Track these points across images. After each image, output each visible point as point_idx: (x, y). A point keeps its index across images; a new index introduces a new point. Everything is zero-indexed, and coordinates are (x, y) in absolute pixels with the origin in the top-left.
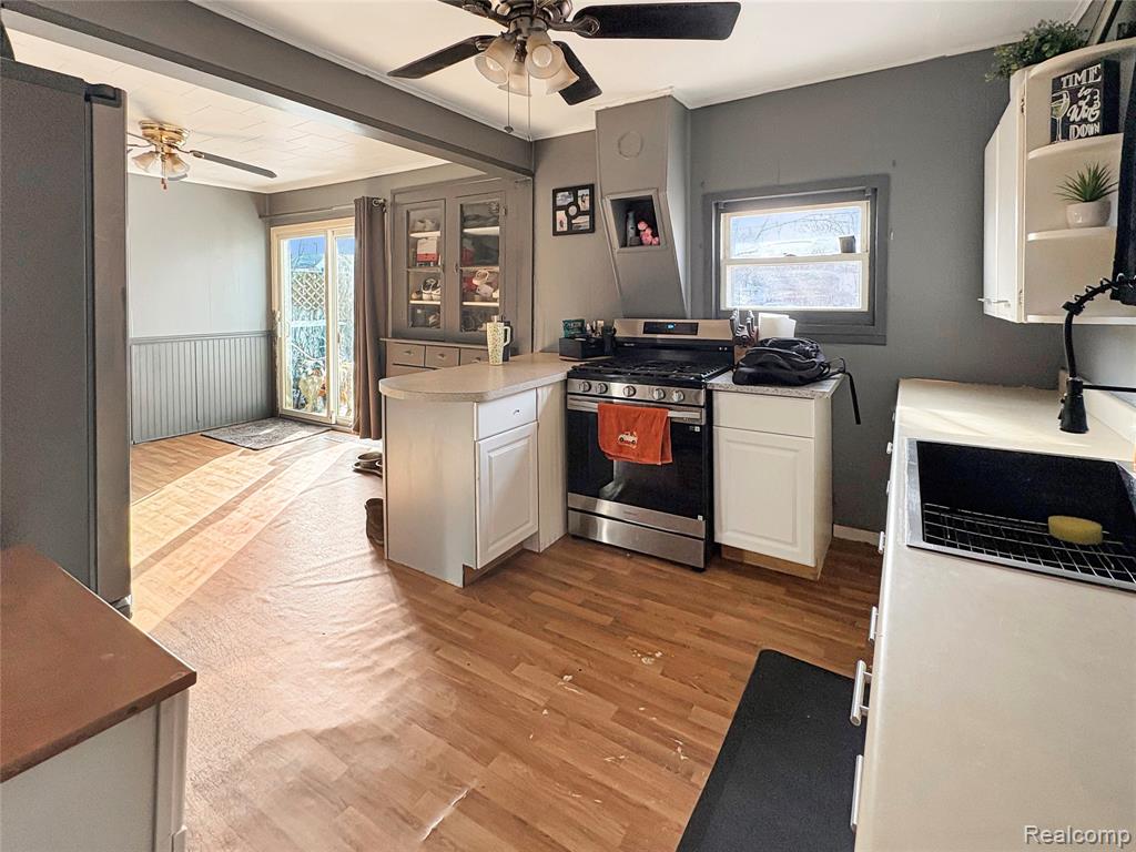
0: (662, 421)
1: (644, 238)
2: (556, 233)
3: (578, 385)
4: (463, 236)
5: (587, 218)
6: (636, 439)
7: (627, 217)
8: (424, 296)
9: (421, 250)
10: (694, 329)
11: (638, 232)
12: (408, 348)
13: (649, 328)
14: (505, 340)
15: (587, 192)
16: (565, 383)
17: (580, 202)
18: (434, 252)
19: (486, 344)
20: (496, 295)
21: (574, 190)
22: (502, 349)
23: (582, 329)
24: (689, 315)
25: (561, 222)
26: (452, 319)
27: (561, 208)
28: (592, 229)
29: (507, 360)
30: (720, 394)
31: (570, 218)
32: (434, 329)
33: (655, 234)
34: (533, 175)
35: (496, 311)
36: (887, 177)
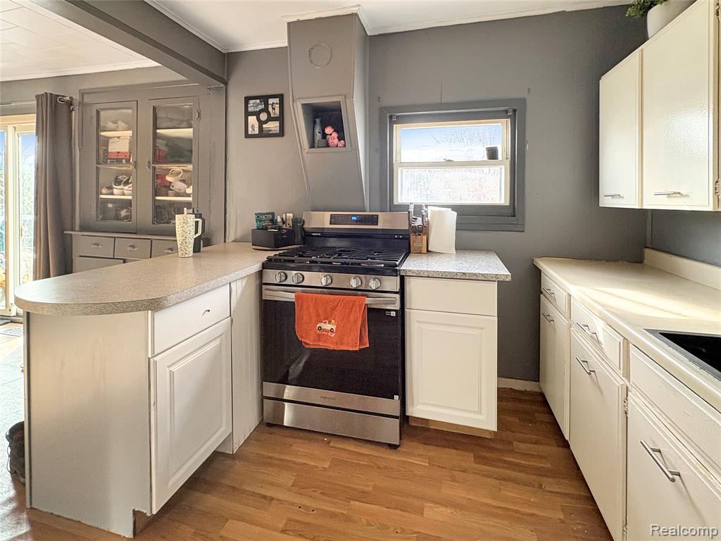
0: (360, 309)
1: (330, 141)
2: (247, 136)
3: (273, 276)
4: (155, 136)
5: (277, 124)
6: (334, 327)
7: (315, 122)
8: (115, 191)
9: (113, 148)
10: (374, 220)
11: (324, 136)
12: (95, 240)
13: (334, 220)
14: (196, 232)
15: (277, 100)
16: (260, 274)
17: (270, 109)
18: (127, 150)
19: (175, 235)
20: (189, 190)
21: (264, 99)
22: (193, 241)
23: (273, 221)
24: (368, 209)
25: (253, 126)
26: (143, 214)
27: (252, 114)
28: (281, 133)
29: (199, 251)
30: (412, 279)
31: (261, 123)
32: (125, 222)
33: (341, 138)
34: (226, 83)
35: (188, 205)
36: (524, 101)
